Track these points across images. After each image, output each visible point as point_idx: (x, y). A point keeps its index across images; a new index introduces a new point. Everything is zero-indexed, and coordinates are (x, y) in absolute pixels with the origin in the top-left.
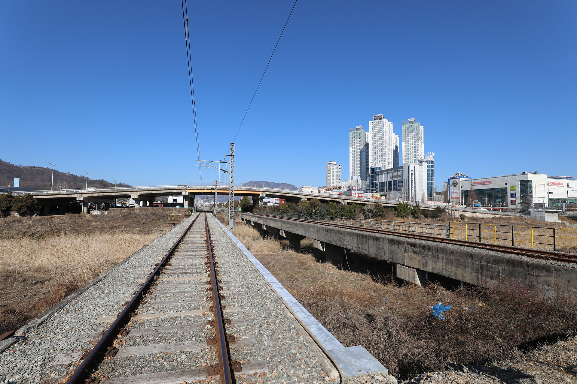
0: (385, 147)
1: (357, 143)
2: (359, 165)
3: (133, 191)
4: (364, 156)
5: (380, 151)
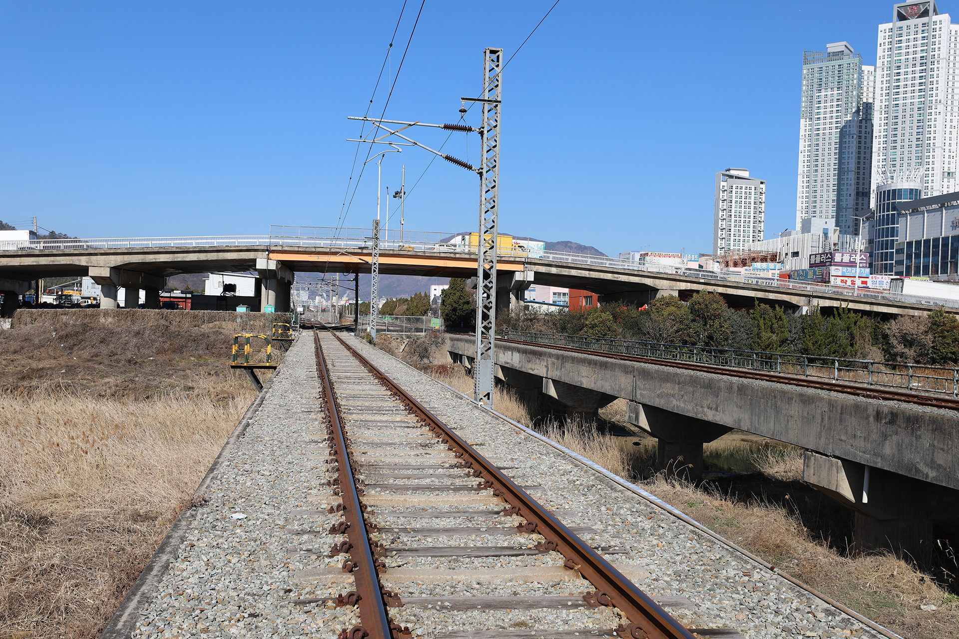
0: (933, 117)
1: (829, 104)
2: (833, 180)
3: (96, 254)
4: (851, 150)
5: (915, 130)
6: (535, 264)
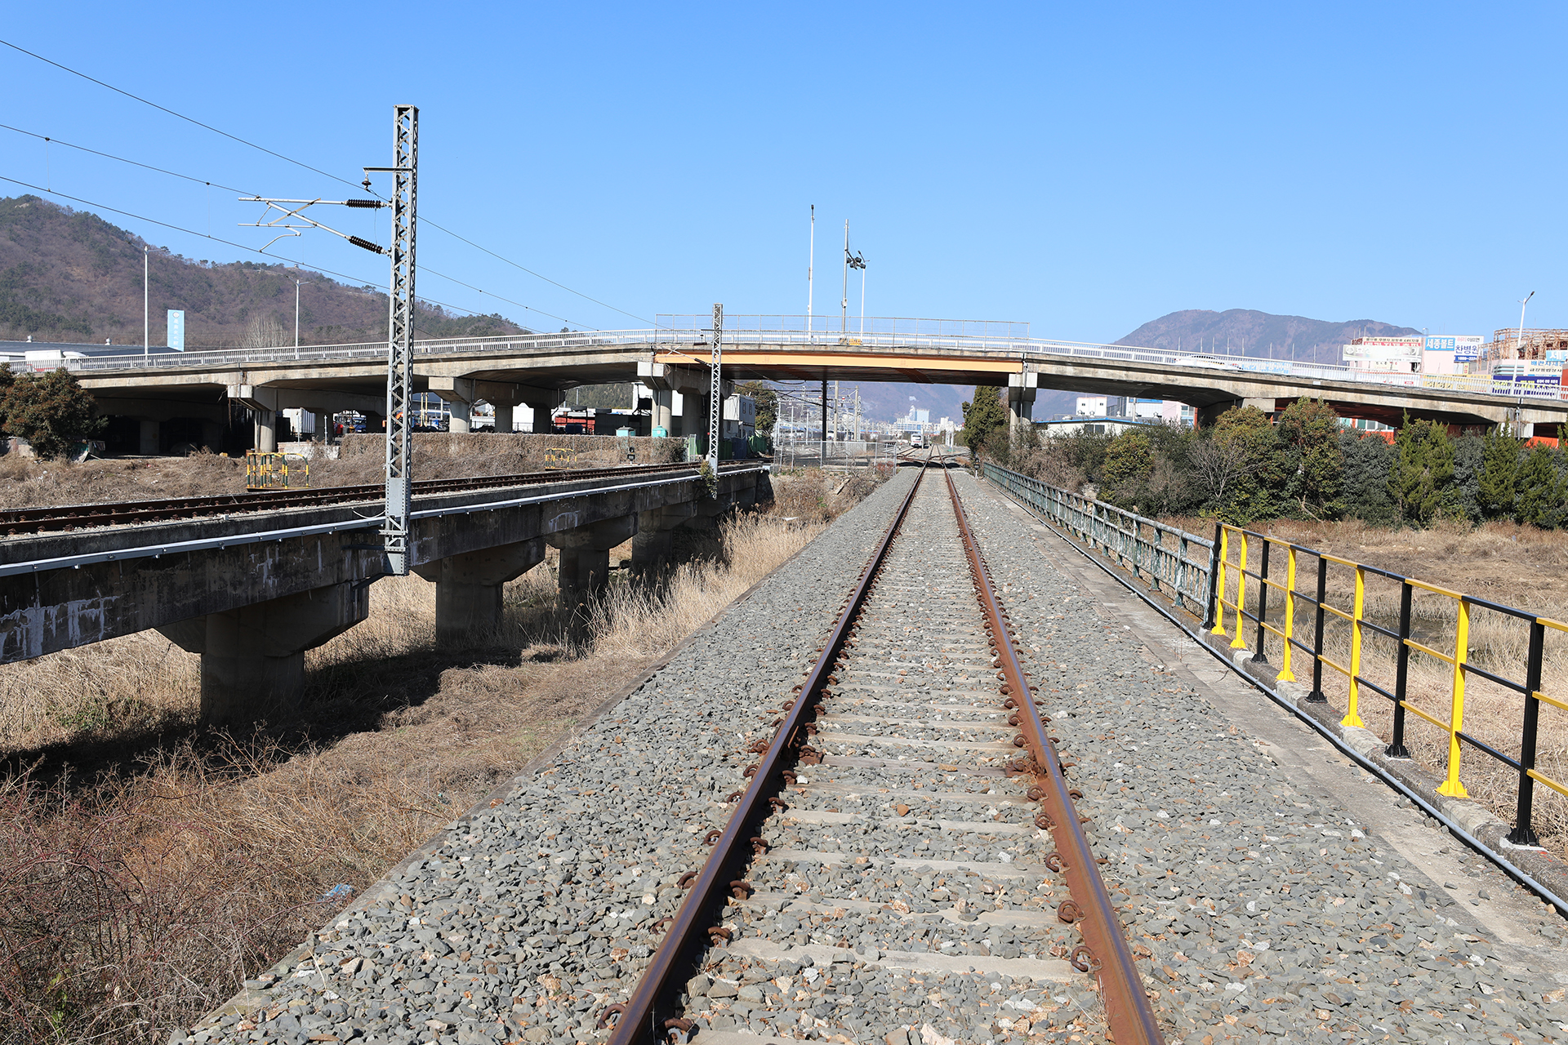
3: (437, 361)
6: (1040, 362)
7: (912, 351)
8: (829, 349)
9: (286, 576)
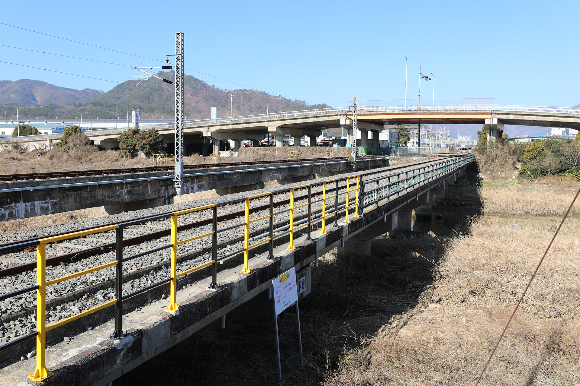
3: (271, 121)
6: (498, 114)
7: (445, 112)
8: (412, 112)
9: (133, 195)
